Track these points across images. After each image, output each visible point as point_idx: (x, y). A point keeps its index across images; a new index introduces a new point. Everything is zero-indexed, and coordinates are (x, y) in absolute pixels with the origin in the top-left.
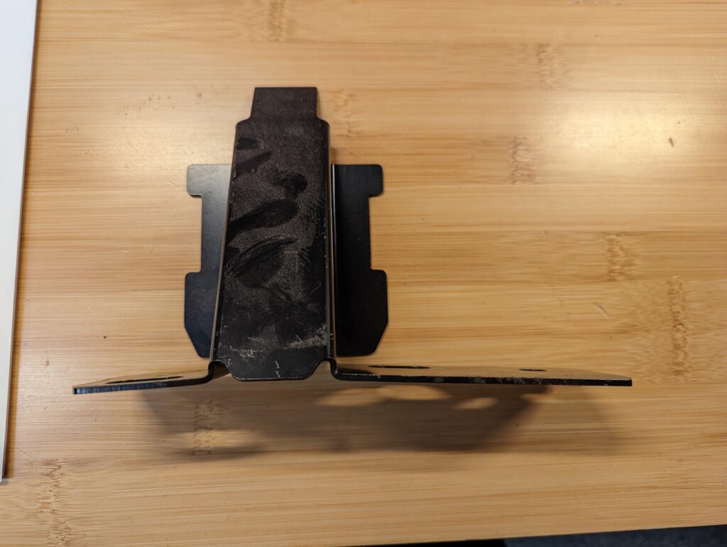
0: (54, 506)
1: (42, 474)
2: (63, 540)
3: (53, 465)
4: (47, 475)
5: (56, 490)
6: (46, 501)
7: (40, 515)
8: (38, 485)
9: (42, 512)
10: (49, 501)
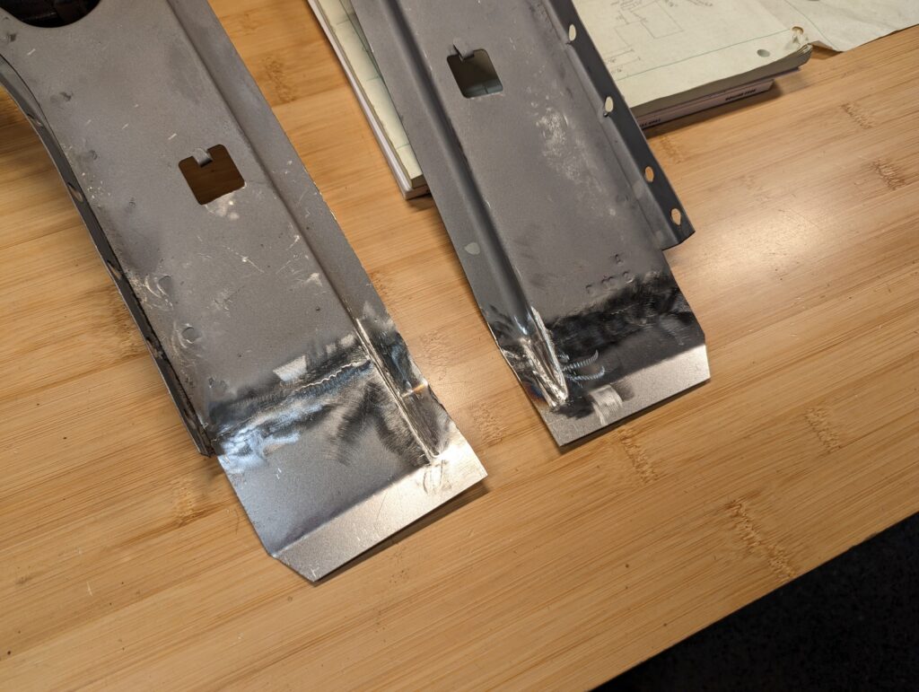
0: (758, 538)
1: (731, 517)
2: (783, 562)
3: (734, 506)
4: (736, 516)
5: (751, 525)
6: (748, 537)
7: (753, 550)
8: (735, 527)
9: (752, 547)
10: (751, 536)
